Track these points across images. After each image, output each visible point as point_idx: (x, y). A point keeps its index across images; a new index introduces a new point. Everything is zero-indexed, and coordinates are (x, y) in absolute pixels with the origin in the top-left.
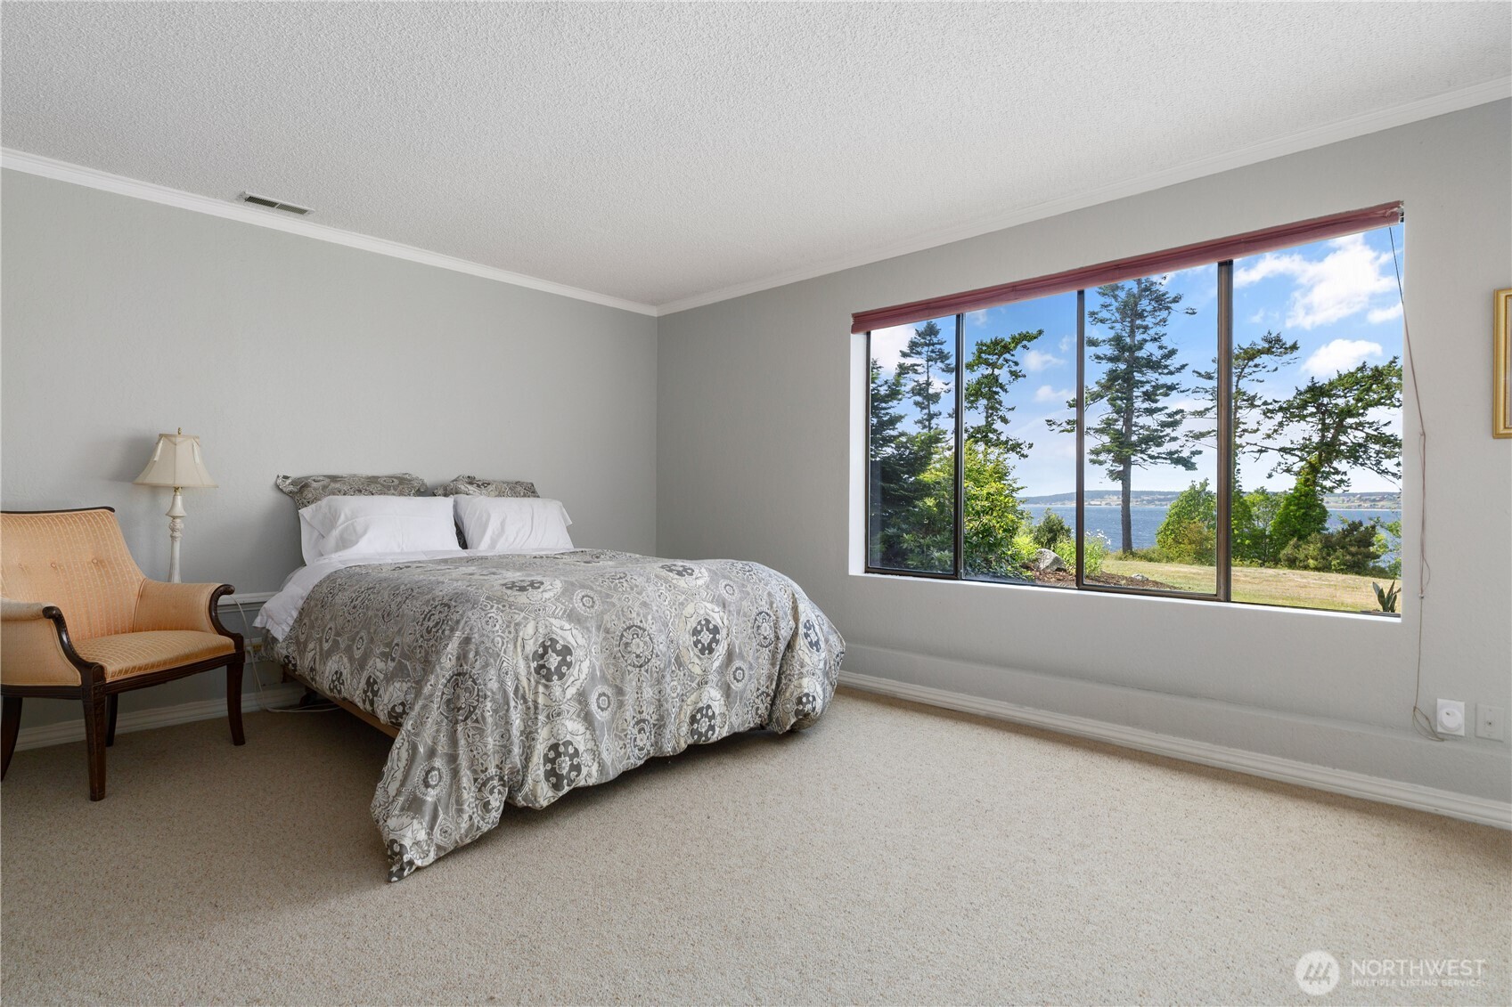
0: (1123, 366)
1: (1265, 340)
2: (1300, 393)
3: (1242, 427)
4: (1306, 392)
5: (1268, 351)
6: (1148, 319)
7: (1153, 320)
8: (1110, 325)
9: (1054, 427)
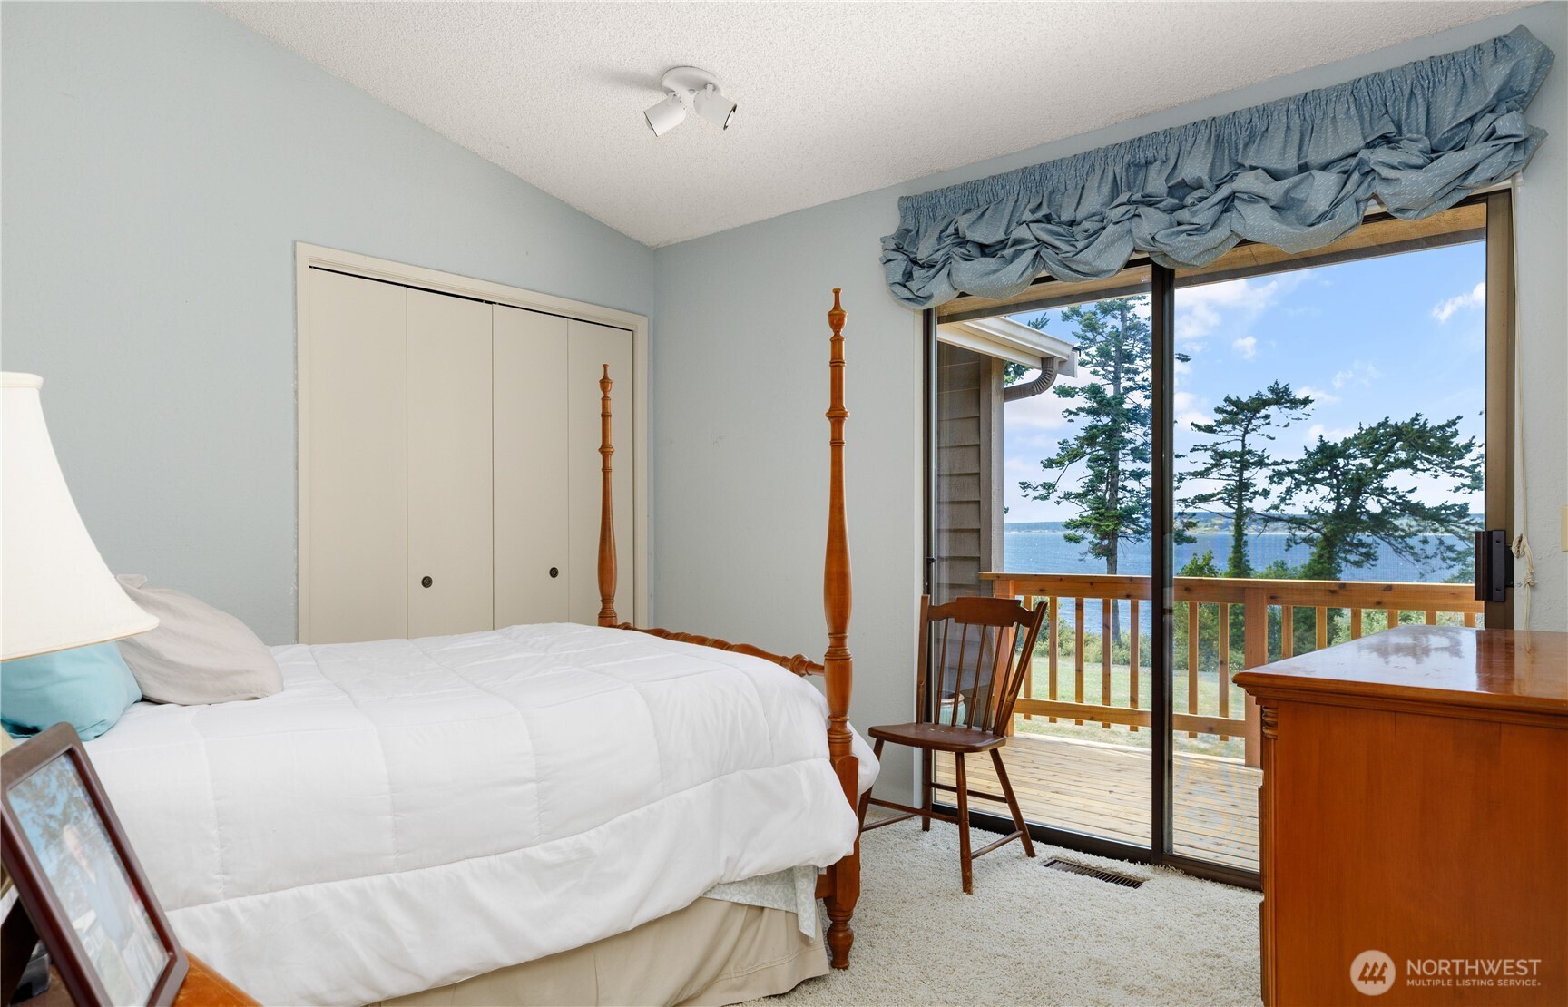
0: (1105, 420)
1: (1272, 390)
2: (1309, 454)
3: (1252, 490)
4: (1316, 453)
5: (1277, 402)
6: (1138, 361)
7: (1142, 363)
8: (1092, 369)
9: (1029, 491)
